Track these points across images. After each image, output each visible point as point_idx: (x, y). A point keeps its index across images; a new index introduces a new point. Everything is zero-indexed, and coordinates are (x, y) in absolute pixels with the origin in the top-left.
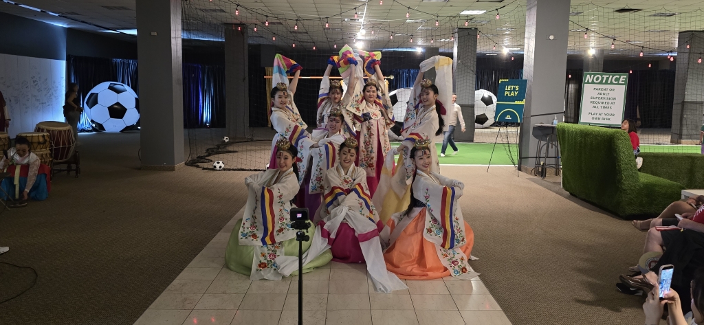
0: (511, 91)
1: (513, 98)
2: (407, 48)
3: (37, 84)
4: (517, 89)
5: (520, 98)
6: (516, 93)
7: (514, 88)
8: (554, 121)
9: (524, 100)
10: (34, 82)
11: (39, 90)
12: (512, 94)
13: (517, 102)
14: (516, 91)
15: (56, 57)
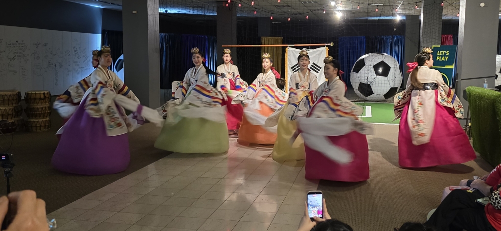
0: (442, 56)
1: (444, 63)
2: (388, 16)
3: (77, 53)
4: (448, 54)
5: (449, 62)
6: (447, 58)
7: (445, 54)
8: (484, 84)
9: (454, 64)
10: (75, 51)
11: (79, 58)
12: (443, 59)
13: (447, 67)
14: (447, 56)
15: (94, 31)
